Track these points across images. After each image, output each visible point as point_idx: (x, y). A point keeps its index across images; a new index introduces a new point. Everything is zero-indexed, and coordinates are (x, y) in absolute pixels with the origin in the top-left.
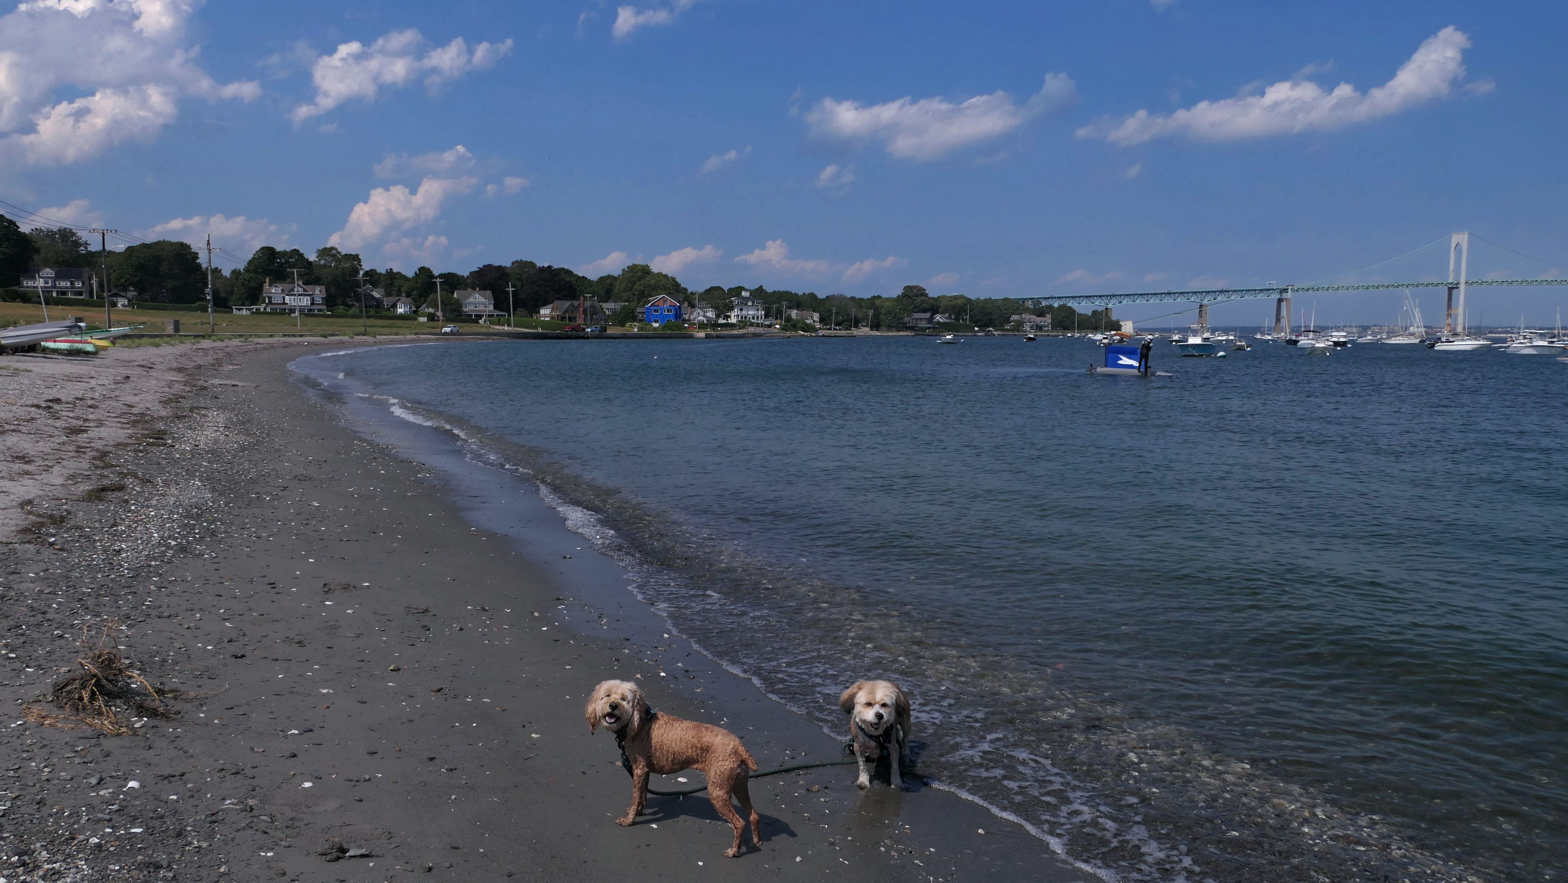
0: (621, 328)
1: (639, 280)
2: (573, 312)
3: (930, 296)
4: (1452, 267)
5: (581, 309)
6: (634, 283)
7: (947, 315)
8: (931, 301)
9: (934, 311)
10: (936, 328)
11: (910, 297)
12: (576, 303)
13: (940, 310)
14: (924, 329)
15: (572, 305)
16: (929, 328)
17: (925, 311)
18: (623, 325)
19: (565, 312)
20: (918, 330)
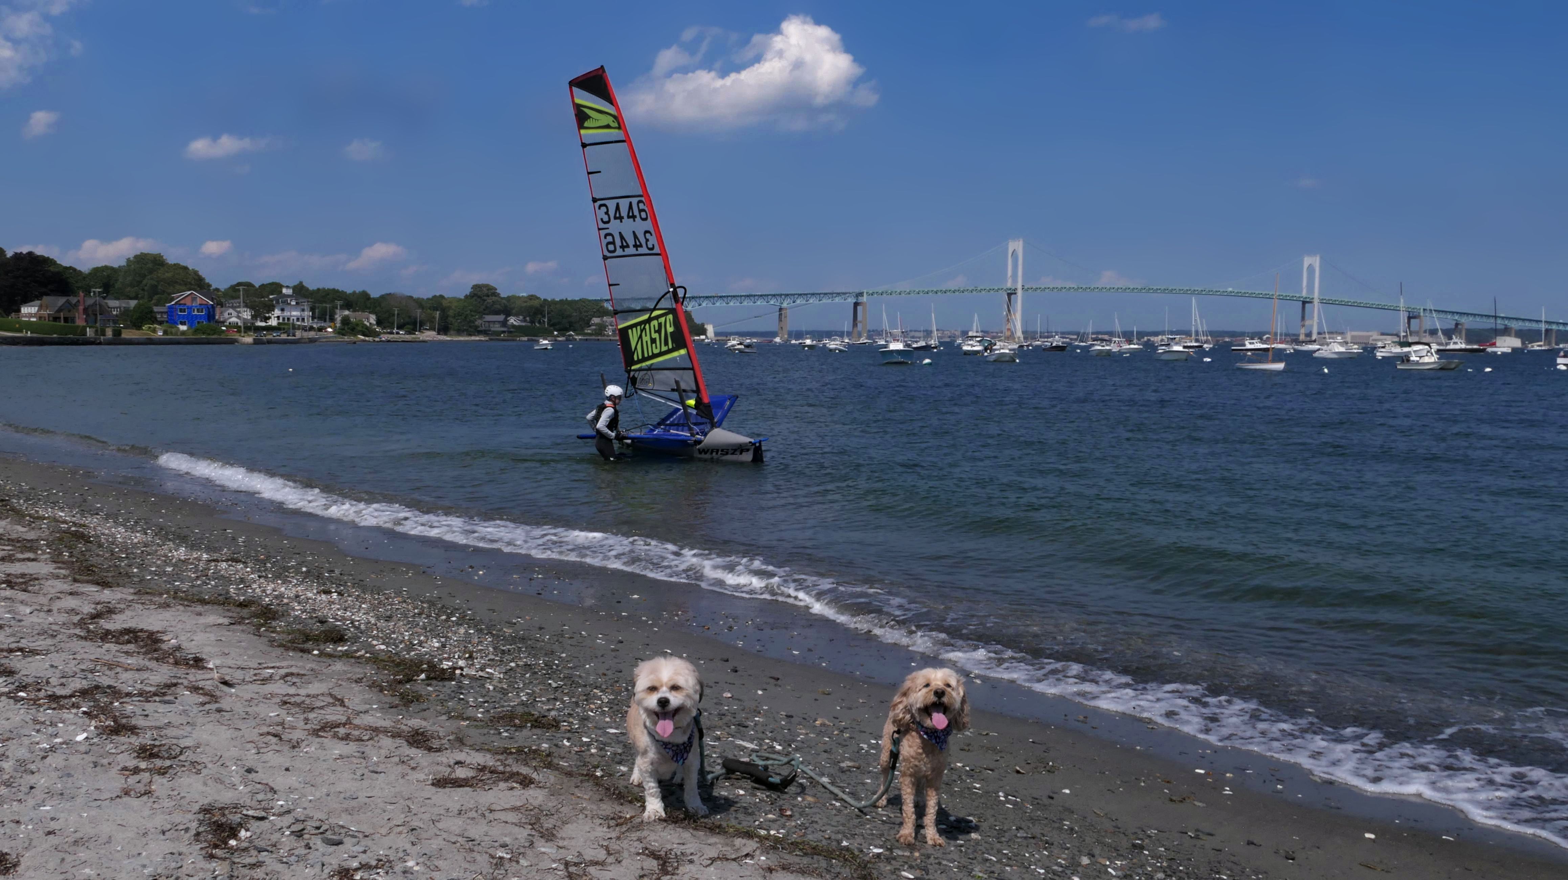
0: (137, 332)
1: (151, 271)
2: (69, 311)
3: (502, 296)
4: (1010, 273)
5: (81, 308)
6: (144, 276)
7: (521, 317)
8: (504, 301)
9: (508, 313)
10: (511, 332)
11: (479, 297)
12: (73, 300)
13: (514, 311)
14: (498, 333)
15: (68, 302)
16: (504, 332)
17: (497, 313)
18: (139, 328)
19: (60, 310)
20: (492, 335)
